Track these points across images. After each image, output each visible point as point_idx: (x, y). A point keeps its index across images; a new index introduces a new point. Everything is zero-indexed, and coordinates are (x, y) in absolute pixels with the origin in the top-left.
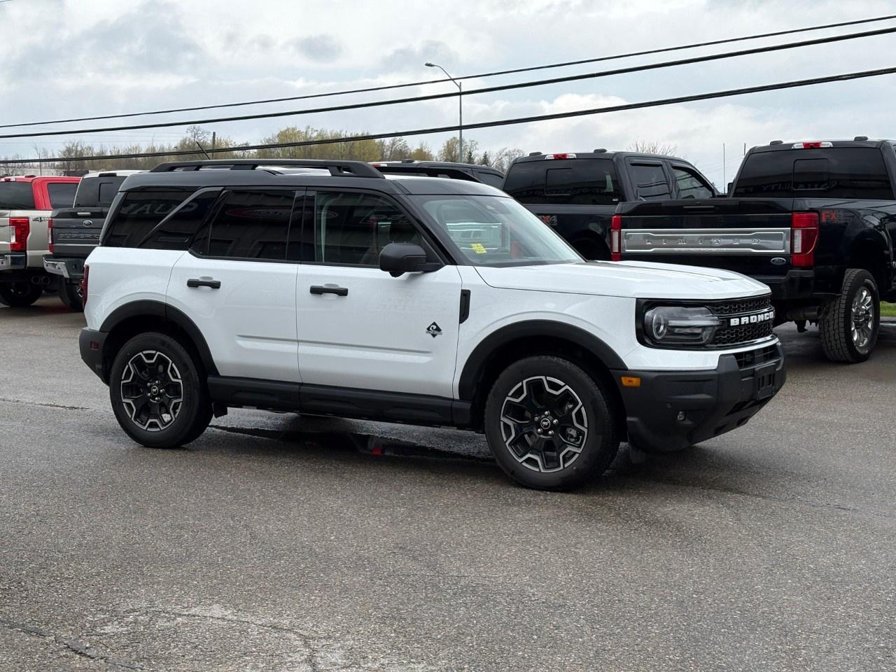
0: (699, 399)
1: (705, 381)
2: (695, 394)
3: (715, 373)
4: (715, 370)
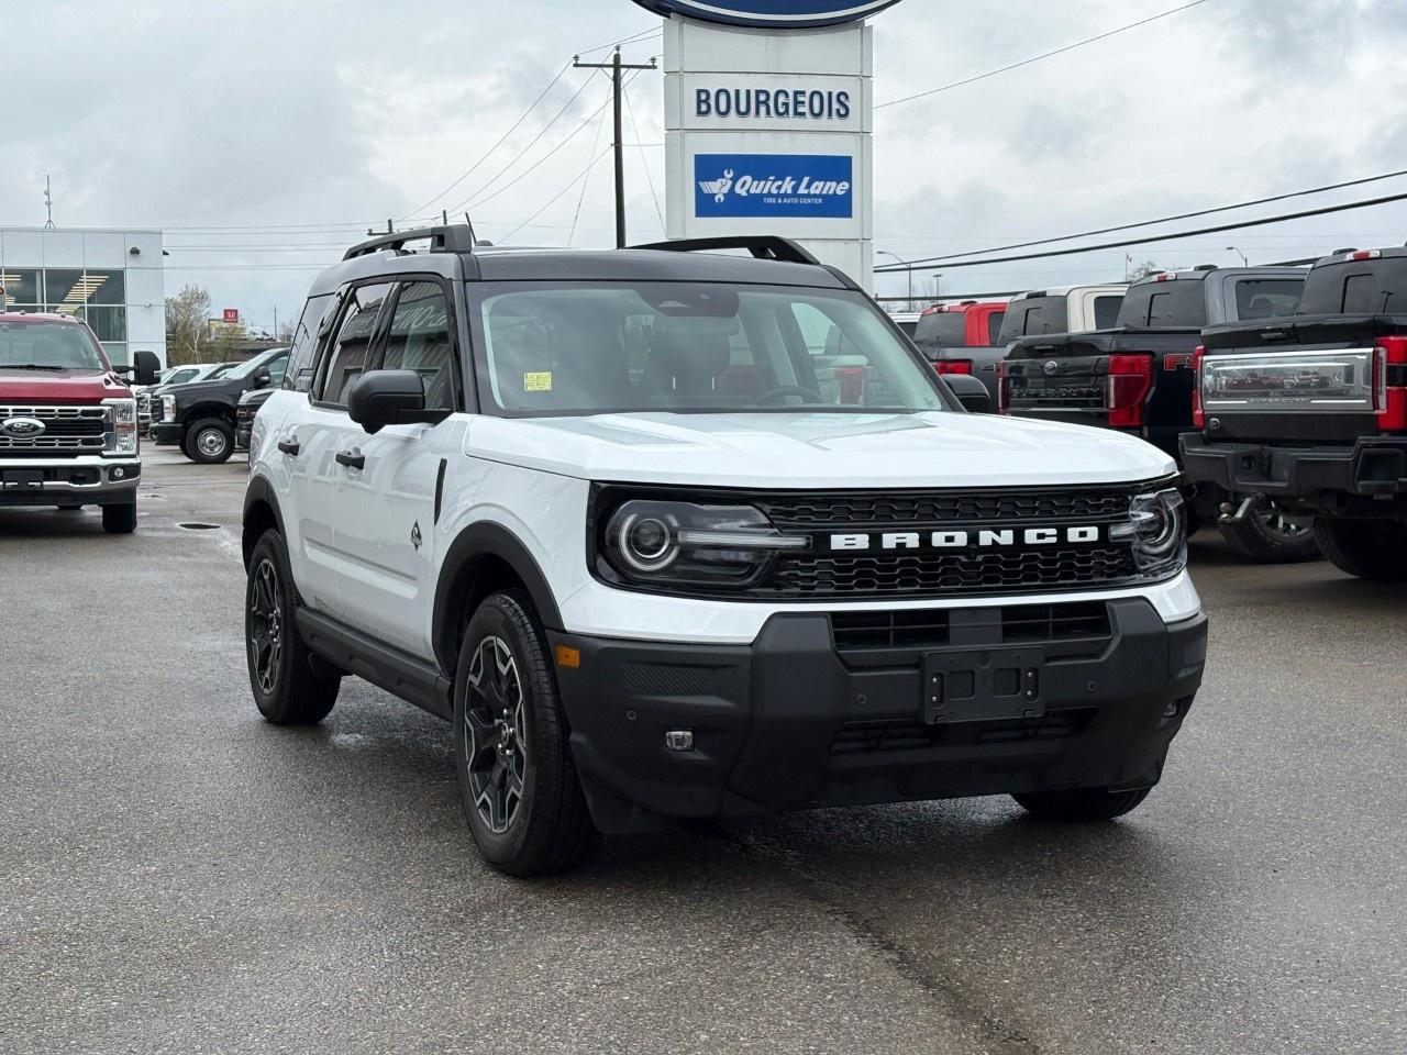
0: (697, 707)
1: (714, 667)
2: (688, 694)
3: (749, 651)
4: (751, 645)
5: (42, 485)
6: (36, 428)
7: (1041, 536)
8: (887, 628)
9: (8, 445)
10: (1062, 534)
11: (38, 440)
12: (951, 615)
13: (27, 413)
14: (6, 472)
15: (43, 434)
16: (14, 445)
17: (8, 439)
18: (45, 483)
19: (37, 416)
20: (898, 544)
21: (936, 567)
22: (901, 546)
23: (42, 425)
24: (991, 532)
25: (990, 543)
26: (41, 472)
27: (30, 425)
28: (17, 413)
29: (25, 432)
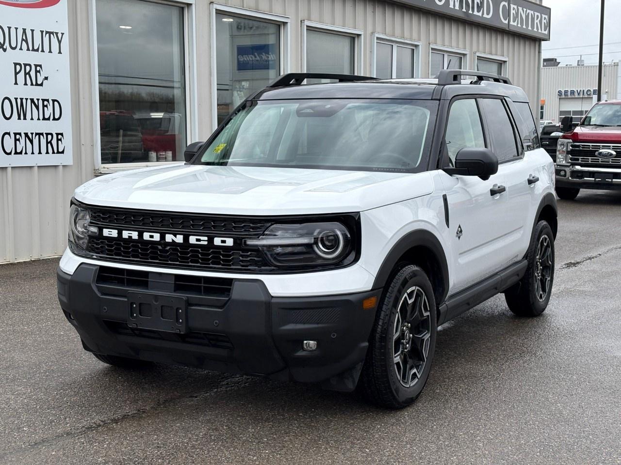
3: (69, 278)
4: (72, 276)
5: (612, 181)
6: (611, 154)
7: (198, 240)
8: (123, 277)
9: (599, 162)
10: (211, 240)
11: (612, 160)
12: (150, 275)
13: (608, 147)
14: (596, 174)
15: (615, 157)
16: (601, 162)
17: (599, 159)
18: (614, 180)
19: (613, 149)
20: (129, 236)
21: (148, 250)
22: (130, 237)
23: (614, 153)
24: (172, 235)
25: (171, 241)
26: (612, 175)
27: (609, 153)
28: (604, 147)
29: (606, 156)
